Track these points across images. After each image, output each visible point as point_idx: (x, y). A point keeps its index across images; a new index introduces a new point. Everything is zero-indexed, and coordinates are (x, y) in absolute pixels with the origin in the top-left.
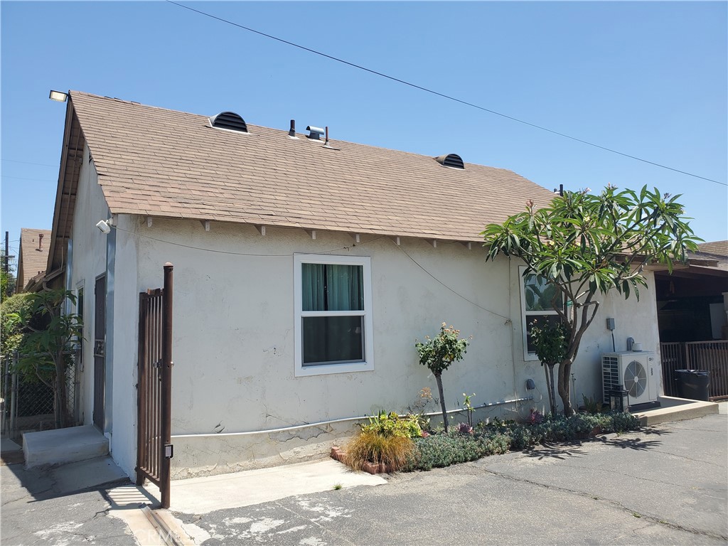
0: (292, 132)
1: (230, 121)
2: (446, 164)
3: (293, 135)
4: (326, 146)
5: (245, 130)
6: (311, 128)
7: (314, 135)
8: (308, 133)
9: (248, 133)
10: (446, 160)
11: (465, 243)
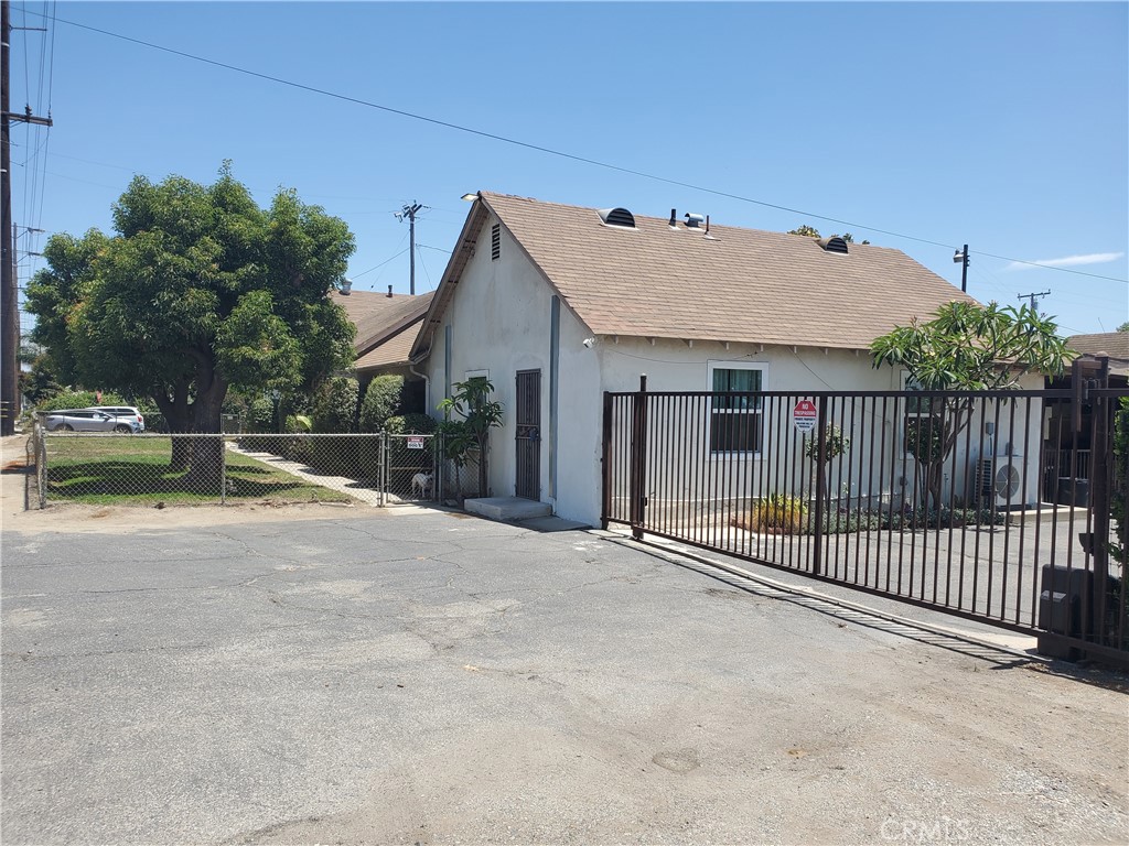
0: (673, 222)
1: (621, 217)
2: (828, 249)
3: (674, 225)
4: (706, 236)
5: (633, 225)
6: (691, 215)
7: (692, 223)
8: (687, 220)
9: (636, 229)
10: (829, 244)
11: (853, 351)
